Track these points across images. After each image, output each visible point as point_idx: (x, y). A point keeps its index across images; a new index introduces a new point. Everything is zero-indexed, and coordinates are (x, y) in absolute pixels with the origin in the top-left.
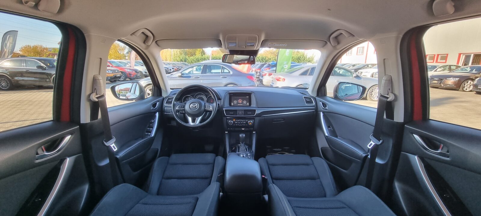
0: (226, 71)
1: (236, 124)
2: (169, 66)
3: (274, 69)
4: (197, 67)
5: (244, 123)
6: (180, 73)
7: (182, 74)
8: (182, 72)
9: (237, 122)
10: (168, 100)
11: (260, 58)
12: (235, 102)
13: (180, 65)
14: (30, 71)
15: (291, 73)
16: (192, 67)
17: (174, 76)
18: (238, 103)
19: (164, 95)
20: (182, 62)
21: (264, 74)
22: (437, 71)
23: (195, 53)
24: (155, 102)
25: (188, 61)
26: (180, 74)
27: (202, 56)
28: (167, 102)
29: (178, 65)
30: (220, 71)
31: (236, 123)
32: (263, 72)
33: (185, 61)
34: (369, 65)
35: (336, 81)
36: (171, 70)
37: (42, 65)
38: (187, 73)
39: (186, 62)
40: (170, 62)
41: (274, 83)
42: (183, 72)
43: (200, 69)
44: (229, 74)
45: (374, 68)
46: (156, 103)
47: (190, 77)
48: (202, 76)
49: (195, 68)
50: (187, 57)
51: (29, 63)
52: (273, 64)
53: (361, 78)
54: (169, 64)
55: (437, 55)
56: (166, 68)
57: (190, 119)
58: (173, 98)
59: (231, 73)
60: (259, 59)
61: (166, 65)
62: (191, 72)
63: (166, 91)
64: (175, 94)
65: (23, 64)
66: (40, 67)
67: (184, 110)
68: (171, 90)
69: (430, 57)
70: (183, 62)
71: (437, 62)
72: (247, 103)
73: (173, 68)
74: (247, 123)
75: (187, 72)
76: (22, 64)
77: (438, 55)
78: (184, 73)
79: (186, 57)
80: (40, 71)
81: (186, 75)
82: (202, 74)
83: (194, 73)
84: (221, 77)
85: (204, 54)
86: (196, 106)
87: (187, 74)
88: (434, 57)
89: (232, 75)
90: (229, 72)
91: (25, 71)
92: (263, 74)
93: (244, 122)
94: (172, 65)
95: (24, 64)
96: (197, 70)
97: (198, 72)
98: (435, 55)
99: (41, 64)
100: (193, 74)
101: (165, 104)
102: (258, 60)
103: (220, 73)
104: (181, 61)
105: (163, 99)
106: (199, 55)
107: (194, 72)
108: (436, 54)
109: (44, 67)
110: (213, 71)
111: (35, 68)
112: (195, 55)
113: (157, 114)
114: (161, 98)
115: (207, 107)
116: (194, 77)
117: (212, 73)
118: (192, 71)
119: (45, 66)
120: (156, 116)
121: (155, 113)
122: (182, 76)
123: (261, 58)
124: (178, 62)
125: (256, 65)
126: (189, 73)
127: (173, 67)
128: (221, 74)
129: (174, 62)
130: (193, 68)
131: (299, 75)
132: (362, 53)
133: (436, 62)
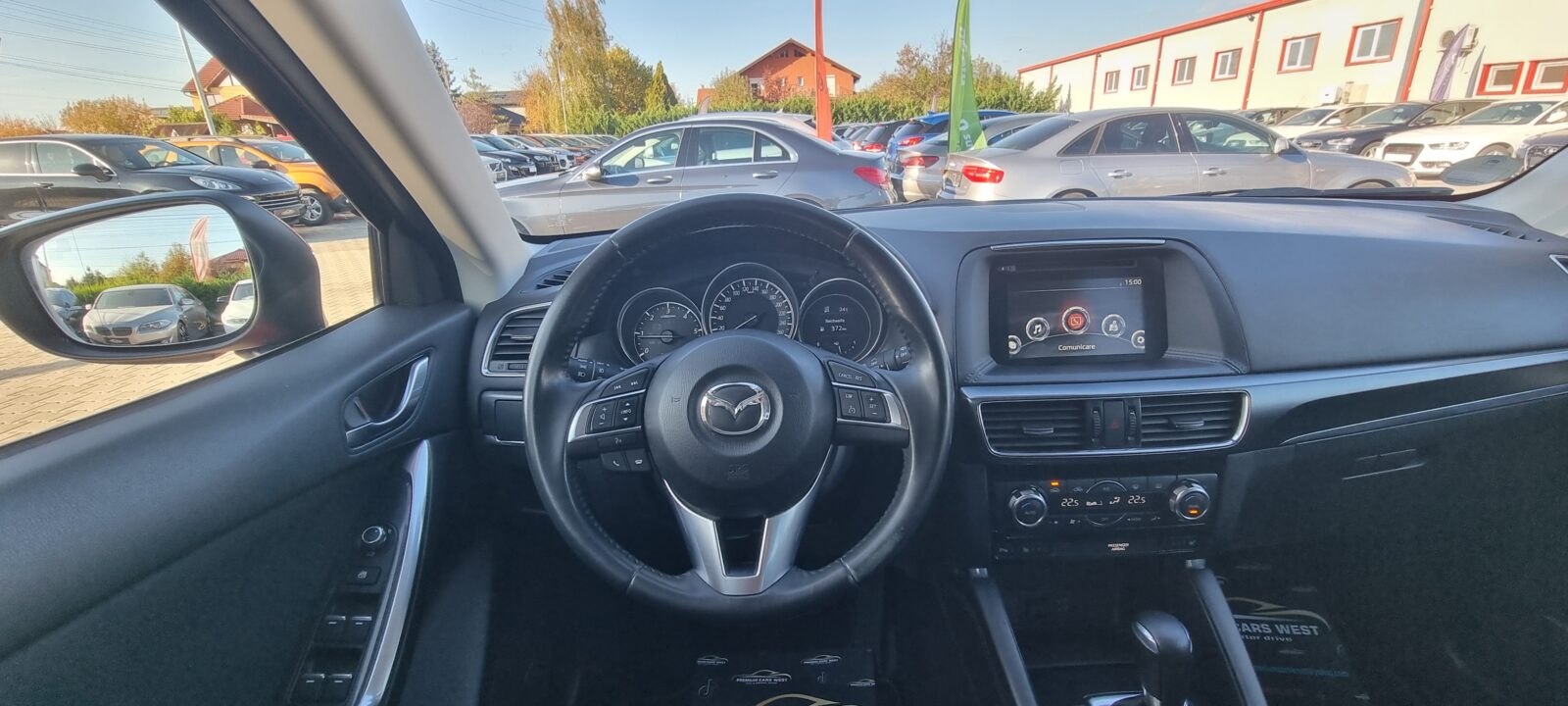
0: (768, 151)
1: (1072, 511)
2: (558, 149)
3: (943, 137)
4: (655, 141)
5: (1134, 500)
6: (596, 165)
7: (604, 171)
8: (602, 160)
9: (1076, 496)
10: (504, 329)
11: (867, 108)
12: (1037, 327)
13: (593, 146)
14: (57, 184)
15: (1025, 149)
16: (640, 142)
17: (572, 181)
18: (1057, 336)
19: (477, 292)
20: (599, 136)
21: (906, 161)
22: (1549, 120)
23: (642, 100)
24: (395, 359)
25: (620, 131)
26: (594, 171)
27: (668, 109)
28: (496, 348)
29: (587, 145)
30: (749, 153)
31: (1066, 502)
32: (904, 152)
33: (611, 130)
34: (1264, 115)
35: (1205, 172)
36: (563, 162)
37: (96, 161)
38: (623, 165)
39: (613, 134)
40: (561, 136)
41: (956, 190)
42: (605, 164)
43: (668, 151)
44: (787, 162)
45: (1283, 124)
46: (405, 372)
47: (634, 180)
48: (683, 174)
49: (650, 142)
50: (616, 116)
51: (51, 158)
52: (934, 123)
53: (1306, 158)
54: (558, 143)
55: (1531, 62)
56: (547, 156)
57: (704, 530)
58: (544, 311)
59: (794, 157)
60: (864, 112)
61: (545, 146)
62: (638, 163)
63: (488, 260)
64: (558, 280)
65: (30, 161)
66: (86, 170)
67: (642, 441)
68: (534, 250)
69: (1499, 72)
70: (604, 133)
71: (1527, 89)
72: (1127, 335)
73: (570, 158)
74: (1160, 500)
75: (621, 160)
76: (26, 163)
77: (1534, 64)
78: (609, 166)
79: (613, 117)
80: (92, 184)
81: (619, 173)
82: (682, 168)
83: (646, 166)
84: (755, 175)
85: (675, 101)
86: (755, 411)
87: (621, 169)
88: (1519, 71)
89: (795, 167)
90: (786, 155)
91: (39, 188)
92: (902, 161)
93: (1135, 493)
94: (566, 146)
95: (33, 162)
96: (656, 155)
97: (662, 160)
98: (1521, 64)
99: (91, 159)
100: (643, 168)
101: (486, 368)
102: (860, 114)
103: (749, 160)
104: (598, 130)
105: (474, 321)
106: (655, 108)
107: (648, 163)
108: (1527, 60)
109: (105, 168)
110: (721, 155)
111: (72, 174)
112: (644, 107)
113: (421, 465)
114: (455, 318)
115: (852, 410)
116: (650, 181)
117: (716, 161)
118: (640, 156)
119: (107, 166)
120: (409, 479)
121: (407, 450)
122: (602, 180)
123: (870, 106)
124: (586, 133)
125: (862, 132)
126: (631, 164)
127: (572, 154)
128: (753, 163)
129: (572, 136)
130: (644, 145)
131: (1058, 153)
132: (1230, 74)
133: (1523, 93)
